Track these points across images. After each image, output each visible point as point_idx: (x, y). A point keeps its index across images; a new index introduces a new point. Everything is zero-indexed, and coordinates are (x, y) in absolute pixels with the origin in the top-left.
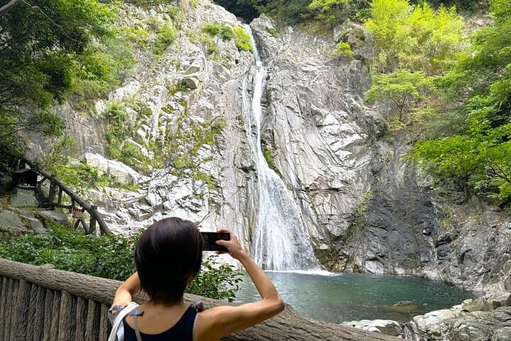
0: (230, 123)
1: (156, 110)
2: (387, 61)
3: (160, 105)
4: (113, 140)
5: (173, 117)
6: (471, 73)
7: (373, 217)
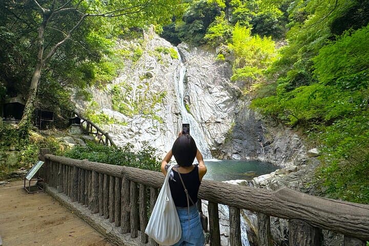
0: (169, 93)
1: (134, 88)
2: (240, 63)
3: (136, 86)
4: (115, 102)
5: (143, 91)
6: (278, 68)
7: (236, 135)
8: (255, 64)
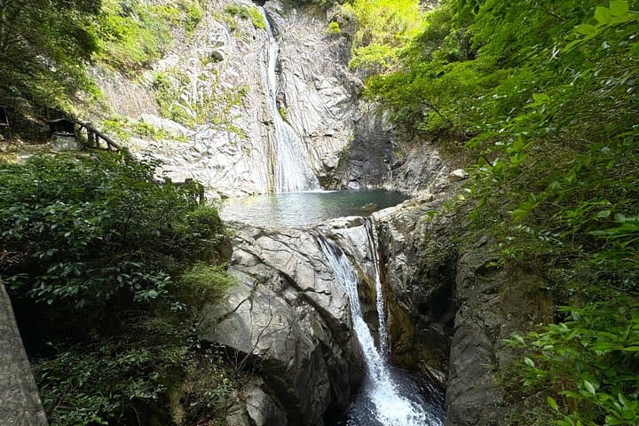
0: (253, 88)
1: (194, 78)
2: (364, 39)
3: (196, 75)
4: (163, 103)
5: (208, 84)
6: (420, 46)
7: (354, 153)
8: (386, 41)
